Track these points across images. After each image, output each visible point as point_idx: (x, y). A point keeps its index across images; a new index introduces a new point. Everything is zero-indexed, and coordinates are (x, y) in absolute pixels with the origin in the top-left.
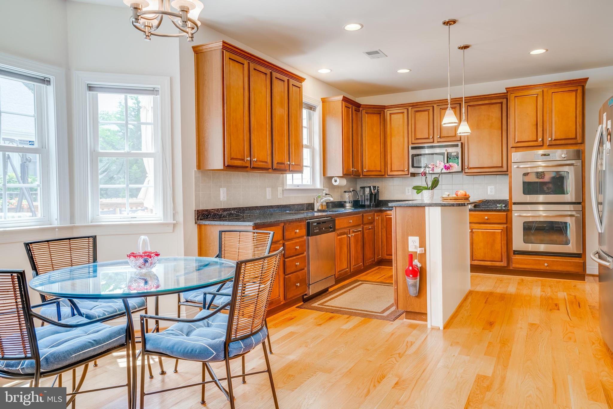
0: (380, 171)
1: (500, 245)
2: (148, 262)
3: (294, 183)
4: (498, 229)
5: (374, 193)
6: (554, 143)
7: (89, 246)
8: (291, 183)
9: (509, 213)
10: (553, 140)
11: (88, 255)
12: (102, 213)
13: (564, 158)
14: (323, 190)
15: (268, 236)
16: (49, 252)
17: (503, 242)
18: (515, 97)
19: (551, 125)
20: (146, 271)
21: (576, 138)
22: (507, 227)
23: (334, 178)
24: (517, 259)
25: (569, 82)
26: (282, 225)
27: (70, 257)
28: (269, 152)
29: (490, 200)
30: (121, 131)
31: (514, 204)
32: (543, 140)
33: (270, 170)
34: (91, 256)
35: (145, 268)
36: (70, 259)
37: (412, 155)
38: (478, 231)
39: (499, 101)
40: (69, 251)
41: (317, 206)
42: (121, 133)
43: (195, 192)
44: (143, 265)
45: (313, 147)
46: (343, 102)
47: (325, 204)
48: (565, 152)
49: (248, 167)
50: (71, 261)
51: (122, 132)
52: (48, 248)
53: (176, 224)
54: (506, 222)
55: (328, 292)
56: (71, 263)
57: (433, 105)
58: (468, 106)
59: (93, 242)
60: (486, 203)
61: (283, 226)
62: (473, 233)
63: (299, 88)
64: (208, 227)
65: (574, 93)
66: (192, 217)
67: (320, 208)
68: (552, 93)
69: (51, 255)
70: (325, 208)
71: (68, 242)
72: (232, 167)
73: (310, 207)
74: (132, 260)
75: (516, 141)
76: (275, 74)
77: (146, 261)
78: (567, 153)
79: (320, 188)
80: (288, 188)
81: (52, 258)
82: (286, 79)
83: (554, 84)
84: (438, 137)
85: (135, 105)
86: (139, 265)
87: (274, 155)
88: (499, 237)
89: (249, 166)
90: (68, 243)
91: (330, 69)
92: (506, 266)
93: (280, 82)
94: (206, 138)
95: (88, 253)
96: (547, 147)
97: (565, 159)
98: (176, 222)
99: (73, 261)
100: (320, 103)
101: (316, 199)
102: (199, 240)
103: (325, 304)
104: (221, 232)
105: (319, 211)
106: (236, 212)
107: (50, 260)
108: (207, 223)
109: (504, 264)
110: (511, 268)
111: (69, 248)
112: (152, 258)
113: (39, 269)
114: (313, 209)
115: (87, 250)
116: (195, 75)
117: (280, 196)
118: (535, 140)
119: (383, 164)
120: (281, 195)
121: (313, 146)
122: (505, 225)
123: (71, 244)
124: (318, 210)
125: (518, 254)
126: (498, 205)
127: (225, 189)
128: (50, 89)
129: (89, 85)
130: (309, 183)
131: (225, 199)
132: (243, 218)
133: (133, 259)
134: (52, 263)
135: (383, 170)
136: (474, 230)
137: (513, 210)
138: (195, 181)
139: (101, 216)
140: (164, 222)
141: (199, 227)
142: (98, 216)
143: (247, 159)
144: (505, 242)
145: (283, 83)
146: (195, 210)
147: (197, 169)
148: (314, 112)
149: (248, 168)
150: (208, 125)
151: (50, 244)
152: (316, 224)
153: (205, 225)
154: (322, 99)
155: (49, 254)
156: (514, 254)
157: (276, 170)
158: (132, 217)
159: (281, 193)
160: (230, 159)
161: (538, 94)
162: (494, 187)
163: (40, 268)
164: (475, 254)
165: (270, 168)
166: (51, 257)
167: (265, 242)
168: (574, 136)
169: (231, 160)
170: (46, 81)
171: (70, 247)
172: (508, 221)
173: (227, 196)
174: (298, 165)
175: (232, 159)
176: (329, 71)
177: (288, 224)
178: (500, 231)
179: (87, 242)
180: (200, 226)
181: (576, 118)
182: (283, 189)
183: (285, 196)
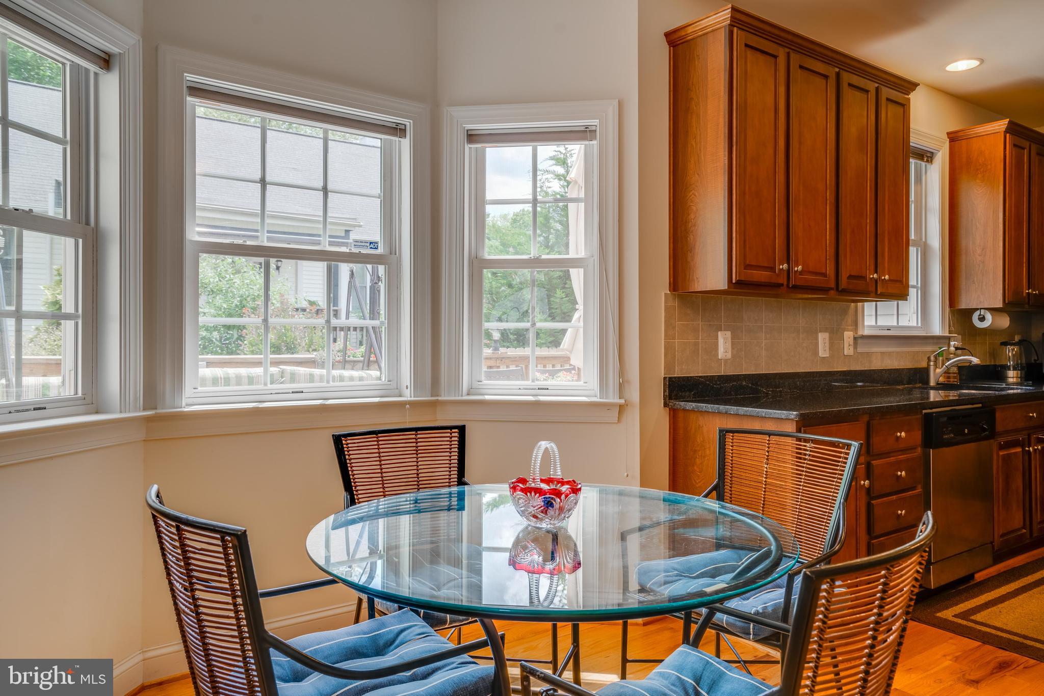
2: (553, 507)
3: (879, 324)
7: (451, 445)
8: (873, 323)
11: (448, 465)
12: (489, 376)
14: (949, 339)
15: (843, 450)
16: (377, 455)
20: (549, 526)
23: (977, 313)
26: (866, 418)
27: (415, 467)
28: (831, 251)
30: (542, 234)
33: (832, 293)
34: (453, 467)
35: (547, 520)
36: (415, 472)
40: (415, 456)
41: (936, 375)
42: (542, 238)
43: (664, 339)
44: (542, 512)
45: (925, 243)
46: (1008, 135)
47: (955, 370)
49: (782, 285)
50: (418, 474)
51: (544, 237)
52: (376, 447)
53: (625, 406)
55: (972, 583)
56: (416, 479)
59: (459, 438)
61: (868, 424)
63: (903, 105)
64: (693, 417)
66: (658, 393)
67: (941, 380)
69: (380, 461)
70: (954, 381)
71: (414, 436)
72: (746, 284)
73: (919, 376)
74: (518, 497)
76: (847, 77)
77: (549, 504)
79: (941, 334)
80: (867, 332)
81: (383, 466)
82: (872, 86)
85: (565, 189)
86: (533, 512)
87: (842, 258)
89: (785, 283)
90: (413, 439)
91: (976, 58)
93: (858, 94)
94: (690, 223)
95: (448, 462)
98: (624, 402)
99: (420, 475)
100: (944, 143)
101: (932, 358)
102: (672, 441)
103: (973, 618)
104: (723, 433)
105: (940, 387)
106: (752, 384)
107: (379, 471)
108: (690, 406)
111: (415, 448)
112: (563, 497)
113: (358, 488)
114: (927, 381)
115: (448, 454)
116: (670, 91)
117: (848, 350)
120: (852, 348)
121: (924, 240)
123: (419, 440)
124: (938, 384)
127: (729, 334)
128: (405, 145)
129: (470, 133)
130: (913, 323)
131: (729, 356)
132: (767, 396)
133: (522, 495)
134: (382, 477)
138: (665, 317)
139: (485, 382)
140: (602, 400)
141: (672, 413)
142: (480, 383)
143: (781, 267)
145: (866, 96)
146: (665, 378)
147: (670, 291)
148: (928, 165)
149: (782, 287)
150: (695, 195)
151: (380, 439)
152: (945, 419)
153: (685, 410)
154: (948, 134)
155: (378, 459)
157: (845, 292)
158: (539, 387)
159: (852, 343)
160: (743, 267)
163: (360, 489)
165: (832, 289)
166: (381, 465)
167: (838, 466)
169: (745, 269)
170: (398, 131)
171: (417, 447)
173: (733, 349)
174: (896, 281)
175: (748, 267)
176: (974, 63)
177: (878, 418)
179: (448, 439)
180: (674, 415)
182: (856, 336)
183: (859, 350)
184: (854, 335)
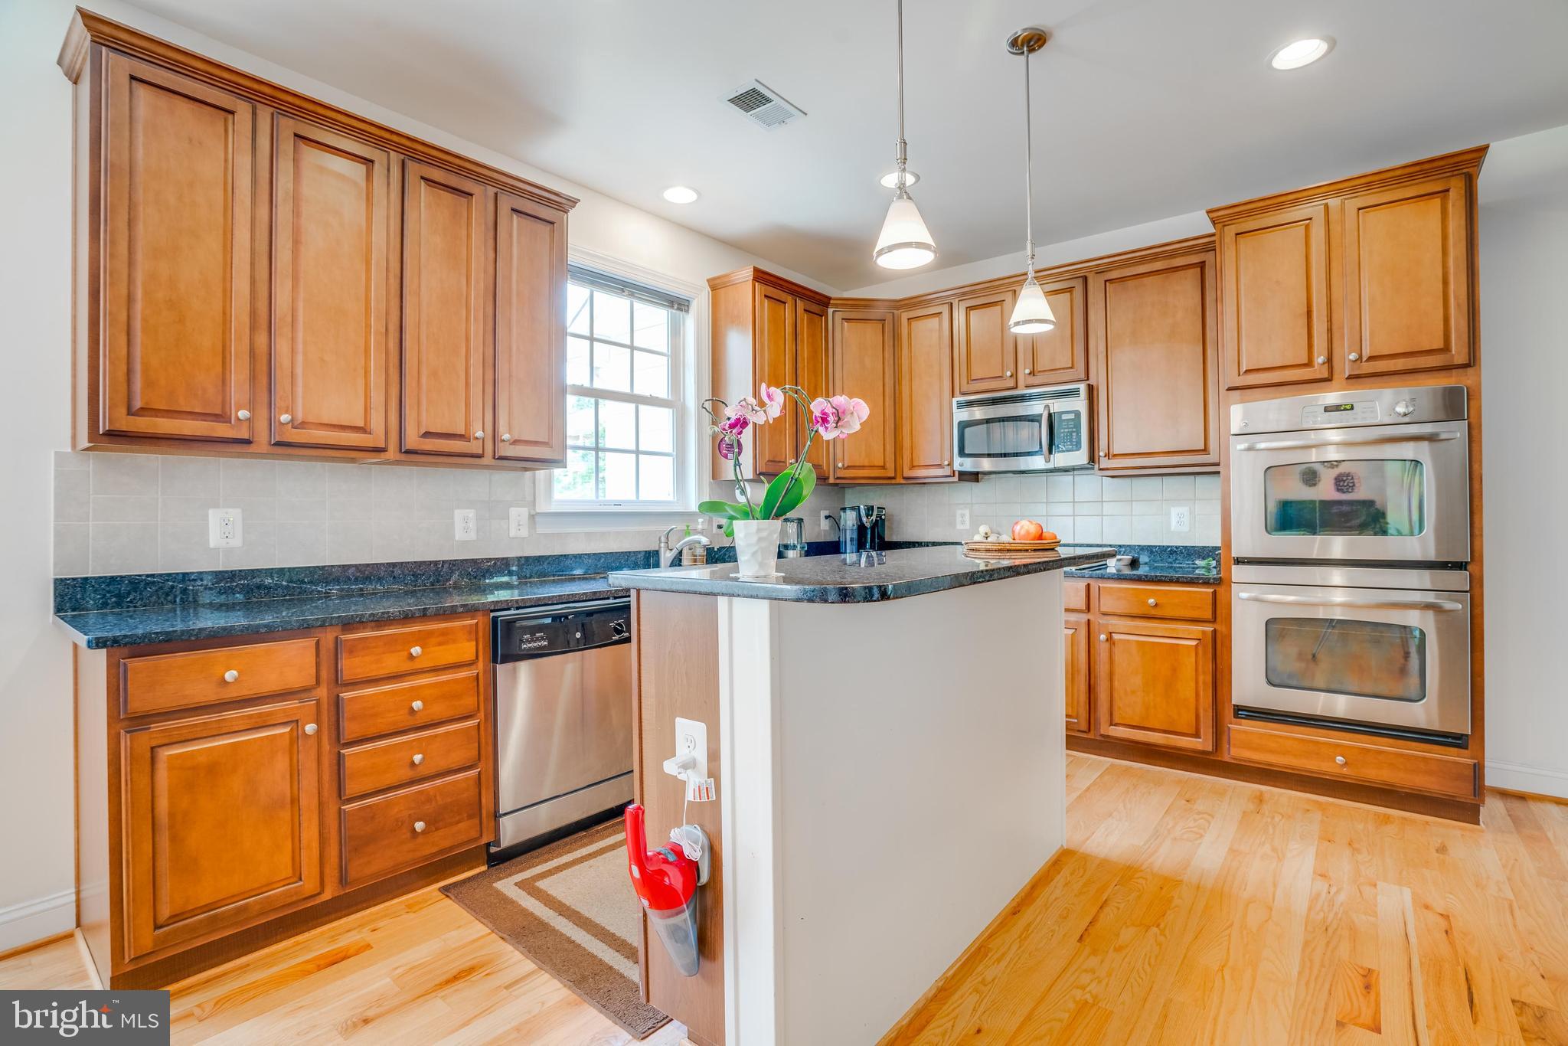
0: (883, 467)
1: (1193, 684)
4: (1188, 637)
5: (868, 525)
6: (1367, 368)
8: (569, 497)
9: (1221, 590)
10: (1364, 359)
13: (1405, 415)
17: (1201, 678)
18: (1237, 234)
19: (1358, 312)
21: (1446, 349)
22: (1215, 631)
24: (1245, 732)
25: (1417, 168)
26: (331, 633)
29: (1176, 547)
31: (1239, 561)
32: (1330, 360)
37: (960, 423)
38: (1128, 641)
39: (1194, 259)
45: (680, 404)
46: (757, 284)
48: (1407, 398)
54: (1211, 617)
57: (1014, 288)
58: (1106, 281)
60: (1165, 556)
62: (1114, 644)
65: (1437, 202)
68: (1359, 209)
72: (140, 437)
73: (653, 560)
75: (1244, 368)
78: (1413, 400)
83: (1363, 181)
84: (1027, 371)
88: (1189, 662)
89: (262, 439)
91: (695, 190)
92: (1211, 750)
93: (447, 195)
96: (1345, 381)
97: (1407, 419)
100: (701, 289)
101: (663, 539)
103: (538, 884)
106: (290, 582)
109: (1202, 743)
110: (1226, 758)
117: (518, 531)
118: (1306, 361)
119: (890, 448)
120: (525, 529)
121: (682, 400)
122: (1211, 625)
125: (1248, 717)
126: (1197, 562)
127: (235, 512)
135: (890, 465)
136: (1116, 637)
137: (1233, 580)
144: (1209, 678)
145: (467, 200)
154: (708, 280)
156: (1236, 716)
159: (525, 522)
161: (1310, 219)
162: (1187, 508)
164: (1120, 708)
168: (1438, 344)
172: (1218, 612)
173: (246, 533)
174: (536, 442)
175: (141, 411)
178: (1194, 643)
181: (1445, 282)
182: (533, 513)
183: (540, 530)
184: (529, 513)
